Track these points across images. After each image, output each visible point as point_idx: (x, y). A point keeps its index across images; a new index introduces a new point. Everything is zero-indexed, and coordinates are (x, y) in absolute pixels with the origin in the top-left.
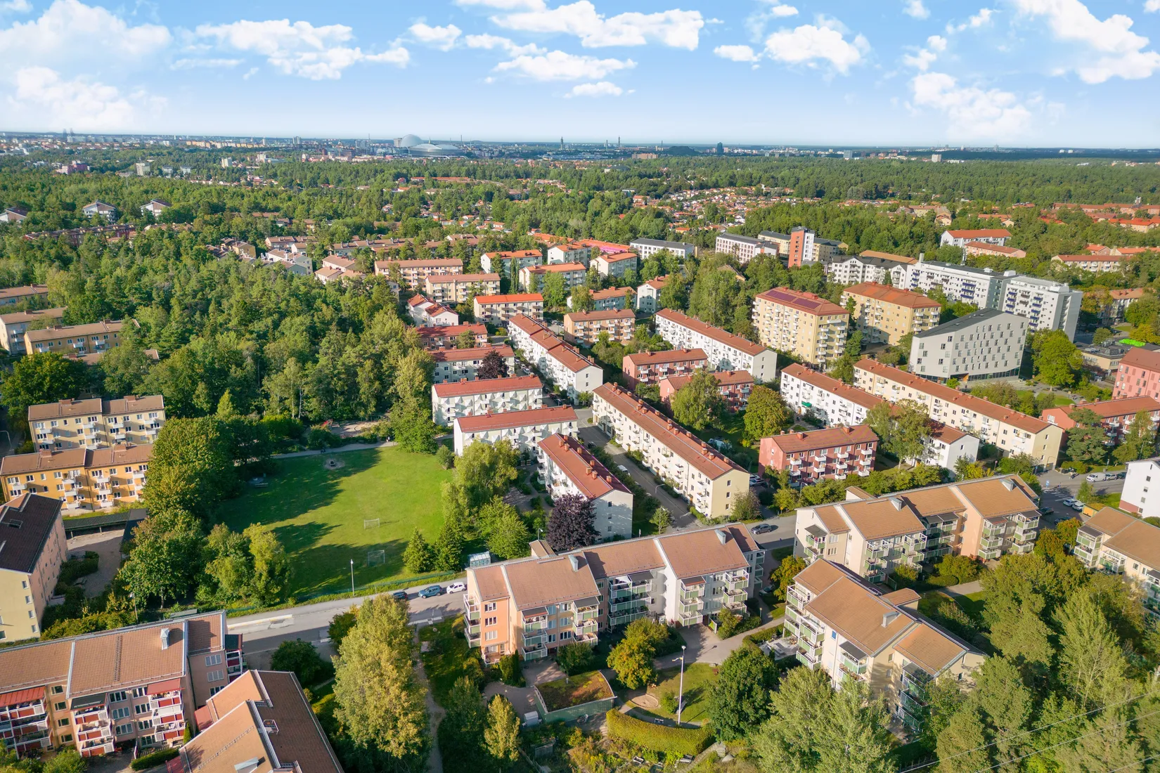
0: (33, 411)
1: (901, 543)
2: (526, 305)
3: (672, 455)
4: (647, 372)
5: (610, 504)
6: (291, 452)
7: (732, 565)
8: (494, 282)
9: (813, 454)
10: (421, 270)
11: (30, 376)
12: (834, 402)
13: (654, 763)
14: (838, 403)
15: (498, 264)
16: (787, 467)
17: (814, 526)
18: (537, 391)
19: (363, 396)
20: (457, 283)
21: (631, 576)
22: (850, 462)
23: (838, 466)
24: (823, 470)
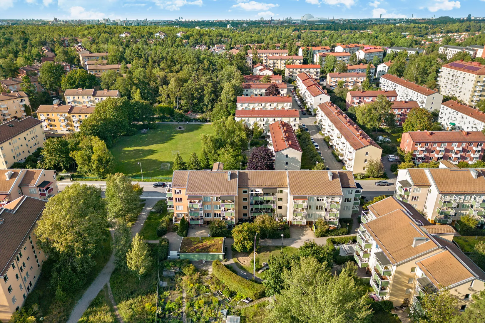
0: (68, 91)
1: (469, 201)
2: (311, 70)
3: (341, 137)
4: (358, 101)
5: (287, 156)
6: (167, 122)
7: (331, 193)
8: (300, 60)
9: (436, 145)
10: (268, 54)
11: (71, 78)
12: (469, 122)
13: (227, 297)
14: (471, 122)
15: (306, 52)
16: (415, 151)
17: (406, 181)
18: (289, 104)
19: (206, 101)
20: (281, 60)
21: (264, 189)
22: (463, 154)
23: (454, 156)
24: (442, 156)
